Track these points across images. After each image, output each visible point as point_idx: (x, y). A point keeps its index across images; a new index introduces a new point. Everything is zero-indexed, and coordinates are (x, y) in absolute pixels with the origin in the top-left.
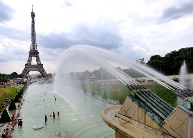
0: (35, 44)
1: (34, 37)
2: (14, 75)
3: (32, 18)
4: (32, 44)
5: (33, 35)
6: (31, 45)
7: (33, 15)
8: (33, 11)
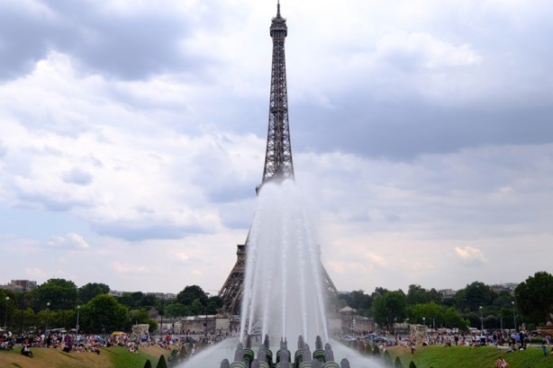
0: (286, 153)
1: (281, 119)
2: (192, 299)
3: (275, 43)
4: (272, 153)
5: (279, 110)
6: (267, 159)
7: (279, 30)
8: (279, 15)
